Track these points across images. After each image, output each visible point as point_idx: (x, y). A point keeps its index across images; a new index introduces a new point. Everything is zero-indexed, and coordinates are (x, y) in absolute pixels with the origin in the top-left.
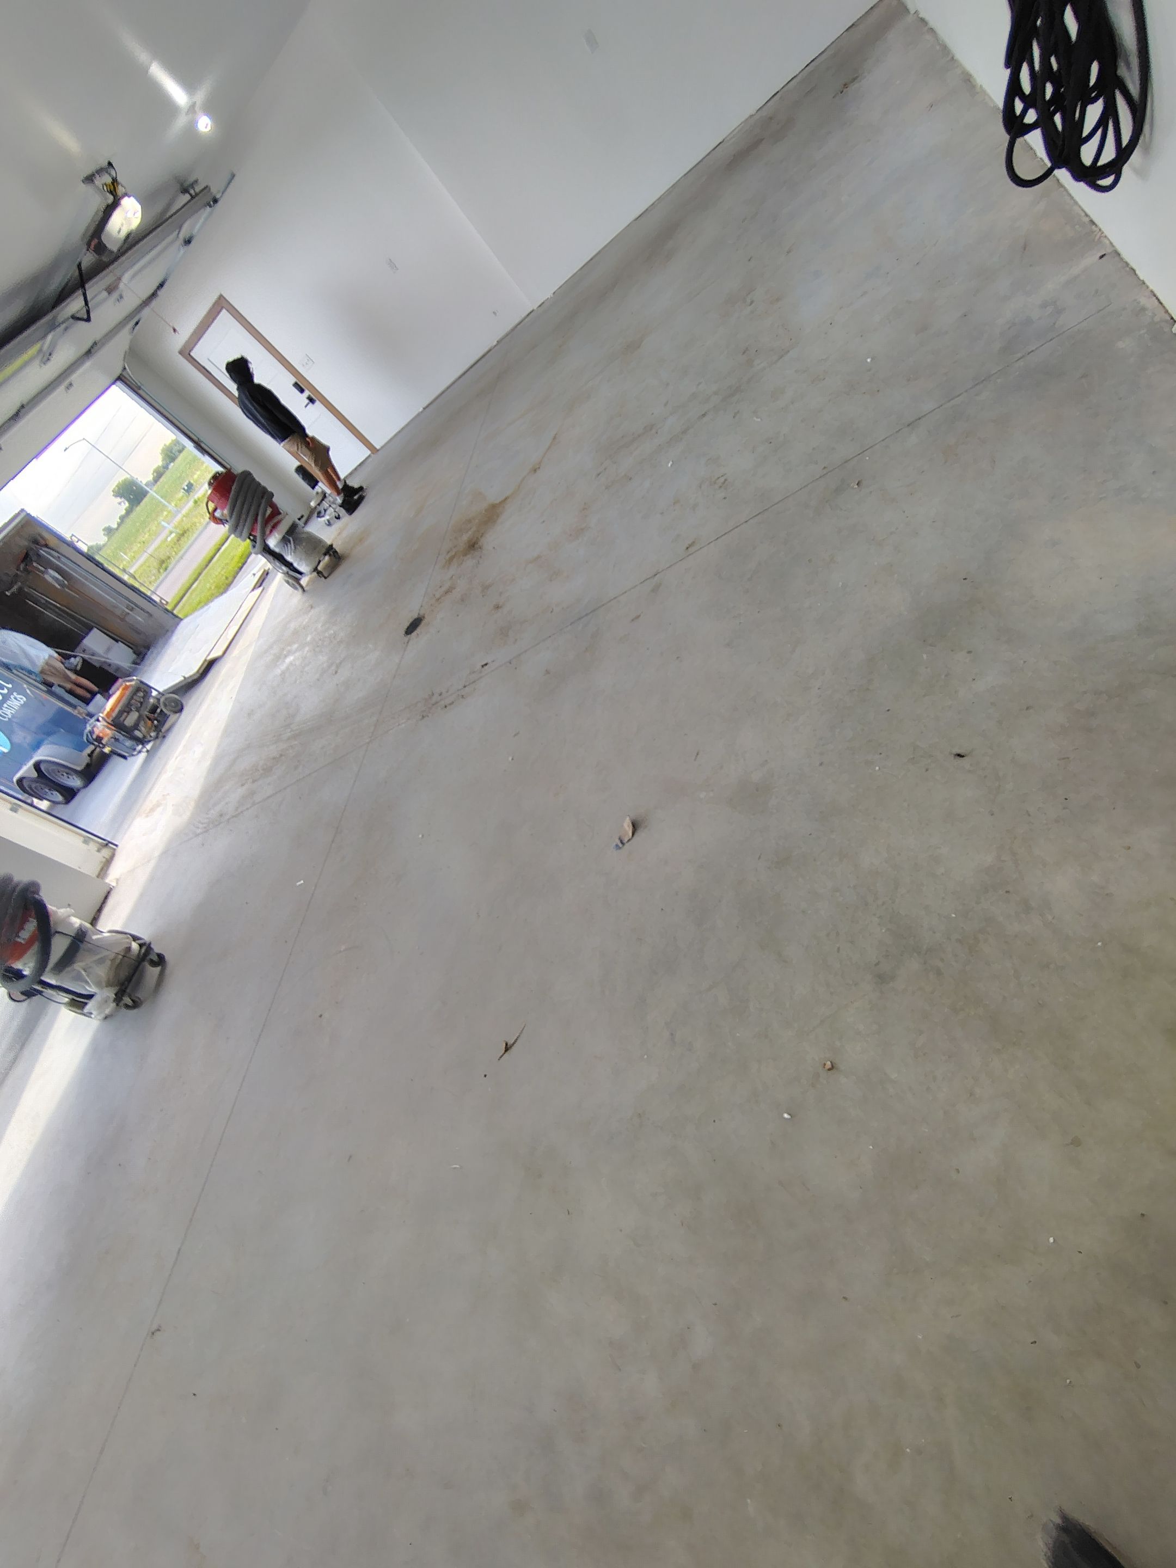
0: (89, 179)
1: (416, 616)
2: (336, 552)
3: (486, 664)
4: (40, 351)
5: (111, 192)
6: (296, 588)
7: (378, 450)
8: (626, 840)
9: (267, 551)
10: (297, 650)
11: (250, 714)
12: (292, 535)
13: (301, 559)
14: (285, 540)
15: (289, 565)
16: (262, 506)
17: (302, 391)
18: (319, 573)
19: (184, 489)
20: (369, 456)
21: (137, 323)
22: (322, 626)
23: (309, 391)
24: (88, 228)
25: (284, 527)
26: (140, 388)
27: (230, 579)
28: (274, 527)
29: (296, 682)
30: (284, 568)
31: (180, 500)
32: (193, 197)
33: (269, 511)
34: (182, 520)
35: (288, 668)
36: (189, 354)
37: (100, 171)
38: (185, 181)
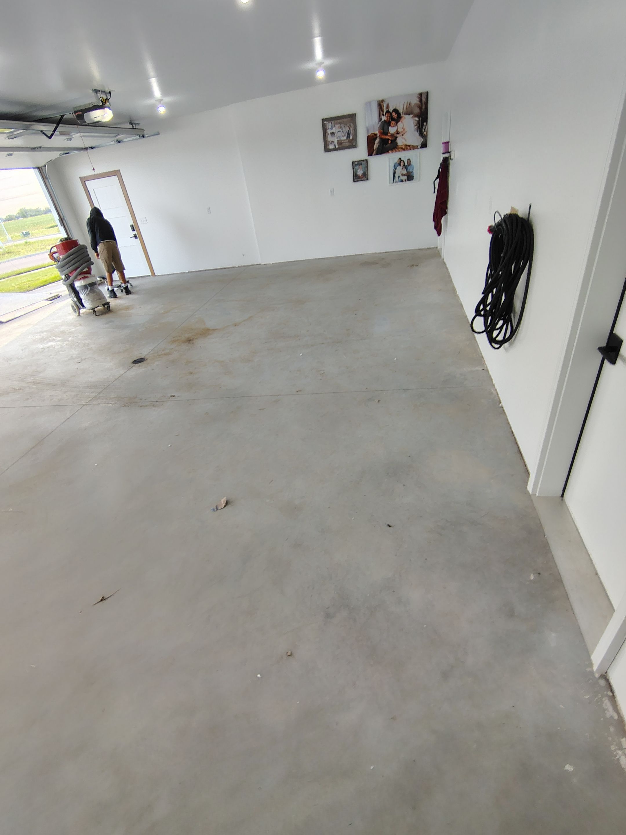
0: (96, 91)
1: (142, 357)
2: (109, 307)
3: (174, 396)
4: (12, 132)
5: (102, 102)
6: (75, 311)
7: (155, 276)
8: (219, 508)
9: (72, 287)
10: (59, 341)
11: (9, 360)
12: (91, 287)
13: (88, 300)
14: (85, 287)
15: (79, 299)
16: (84, 265)
17: (133, 230)
18: (94, 311)
19: (23, 233)
20: (150, 276)
21: (67, 153)
22: (82, 337)
23: (137, 232)
24: (80, 106)
25: (89, 281)
26: (47, 178)
27: (31, 288)
28: (84, 278)
29: (50, 356)
30: (75, 299)
31: (16, 236)
32: (133, 128)
33: (86, 269)
34: (11, 246)
35: (48, 347)
36: (85, 182)
37: (103, 92)
38: (134, 121)
